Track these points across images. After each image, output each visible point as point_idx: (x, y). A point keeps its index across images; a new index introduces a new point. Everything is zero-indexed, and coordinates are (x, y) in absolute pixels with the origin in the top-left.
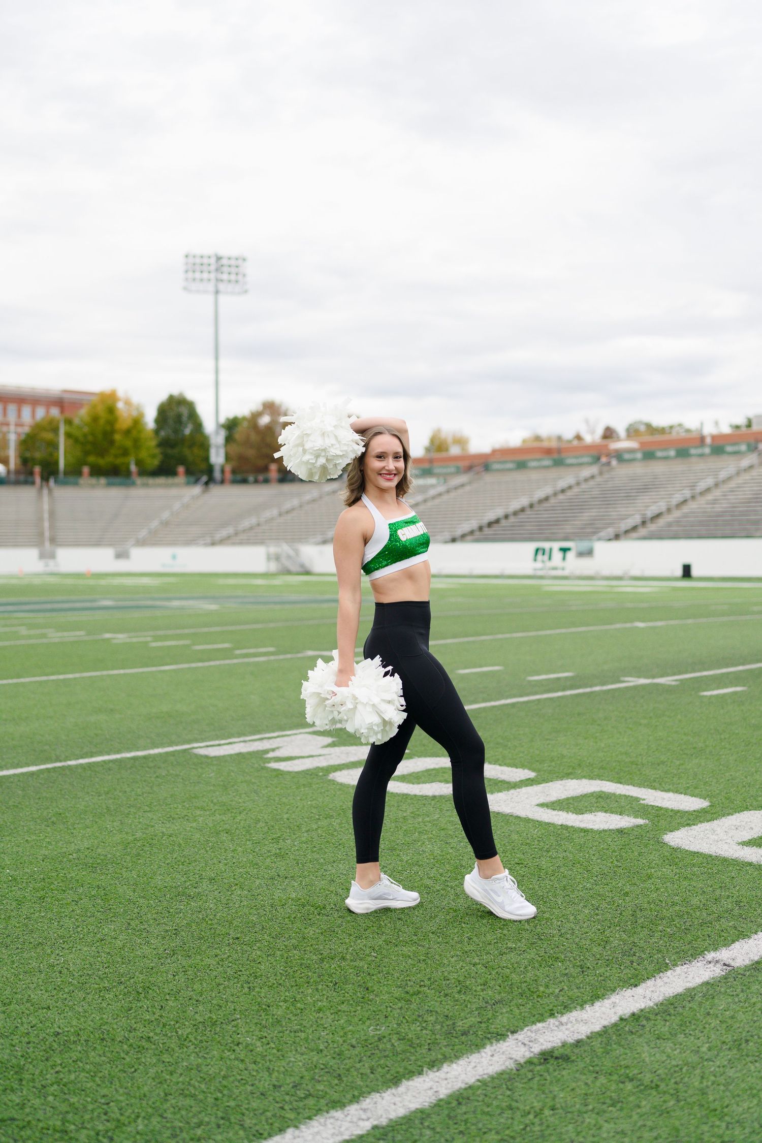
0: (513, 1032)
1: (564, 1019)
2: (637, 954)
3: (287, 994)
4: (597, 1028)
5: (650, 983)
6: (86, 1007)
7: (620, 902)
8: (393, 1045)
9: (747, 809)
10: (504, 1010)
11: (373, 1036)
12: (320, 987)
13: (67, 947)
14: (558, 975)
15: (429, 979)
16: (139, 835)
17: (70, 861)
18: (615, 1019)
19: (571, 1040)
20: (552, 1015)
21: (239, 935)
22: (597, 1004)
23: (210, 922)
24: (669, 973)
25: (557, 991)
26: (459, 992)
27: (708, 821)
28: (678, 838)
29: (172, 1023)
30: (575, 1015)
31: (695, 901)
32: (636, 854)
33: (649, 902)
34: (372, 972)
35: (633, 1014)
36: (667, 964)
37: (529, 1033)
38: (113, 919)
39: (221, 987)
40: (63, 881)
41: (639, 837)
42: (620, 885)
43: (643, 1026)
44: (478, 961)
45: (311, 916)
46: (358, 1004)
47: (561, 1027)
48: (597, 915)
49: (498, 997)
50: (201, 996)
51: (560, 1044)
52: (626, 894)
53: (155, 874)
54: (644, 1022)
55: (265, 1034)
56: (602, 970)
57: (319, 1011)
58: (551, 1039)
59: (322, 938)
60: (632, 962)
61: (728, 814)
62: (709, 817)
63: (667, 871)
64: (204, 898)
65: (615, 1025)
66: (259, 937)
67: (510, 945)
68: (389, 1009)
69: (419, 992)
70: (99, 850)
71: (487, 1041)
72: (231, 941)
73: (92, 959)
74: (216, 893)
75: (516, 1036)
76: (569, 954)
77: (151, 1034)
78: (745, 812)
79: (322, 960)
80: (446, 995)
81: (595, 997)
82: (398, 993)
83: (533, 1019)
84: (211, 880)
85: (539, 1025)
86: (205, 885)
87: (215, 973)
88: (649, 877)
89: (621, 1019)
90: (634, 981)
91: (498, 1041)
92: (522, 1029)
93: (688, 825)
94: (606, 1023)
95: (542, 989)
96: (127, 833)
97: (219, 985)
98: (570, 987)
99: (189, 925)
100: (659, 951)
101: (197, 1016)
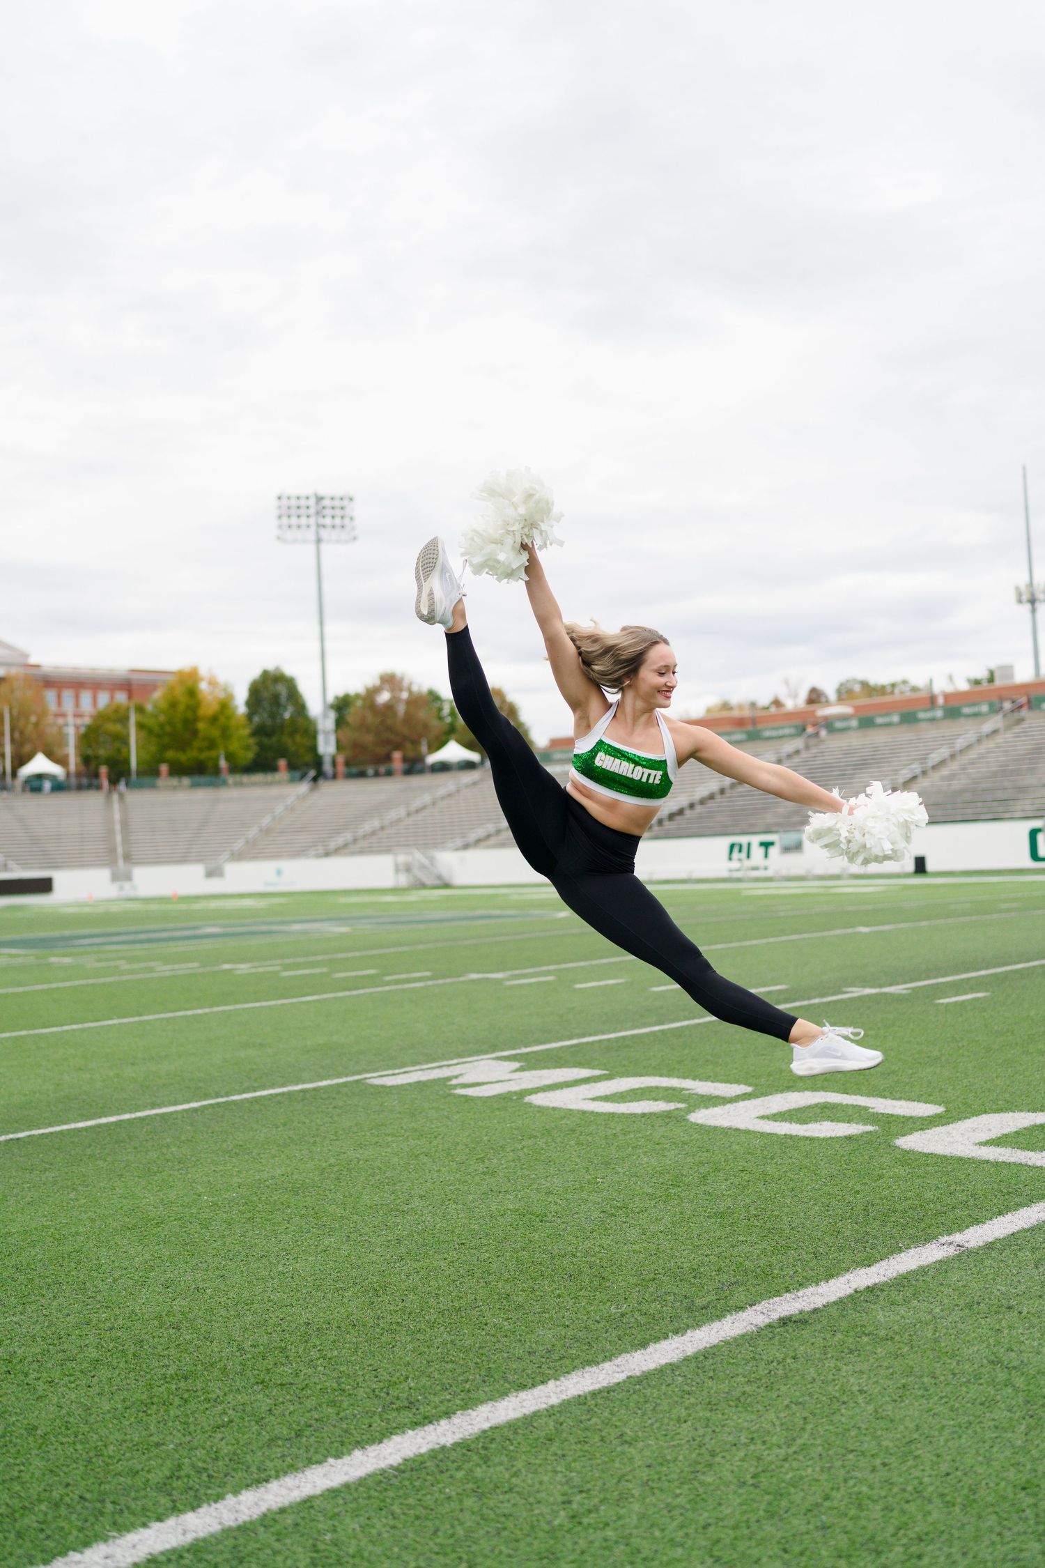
0: (751, 1305)
1: (800, 1293)
2: (870, 1241)
3: (524, 1285)
4: (833, 1299)
5: (883, 1263)
6: (328, 1303)
7: (851, 1199)
8: (636, 1319)
9: (986, 1112)
10: (741, 1289)
11: (615, 1313)
12: (556, 1279)
13: (291, 1258)
14: (791, 1260)
15: (663, 1268)
16: (332, 1161)
17: (268, 1187)
18: (850, 1291)
19: (808, 1309)
20: (788, 1291)
21: (464, 1241)
22: (832, 1281)
23: (431, 1232)
24: (903, 1255)
25: (792, 1273)
26: (695, 1277)
27: (943, 1125)
28: (908, 1142)
29: (418, 1311)
30: (810, 1290)
31: (929, 1195)
32: (866, 1157)
33: (881, 1198)
34: (605, 1265)
35: (868, 1287)
36: (901, 1248)
37: (767, 1305)
38: (331, 1233)
39: (458, 1283)
40: (267, 1204)
41: (870, 1142)
42: (850, 1185)
43: (878, 1296)
44: (710, 1253)
45: (534, 1224)
46: (596, 1290)
47: (798, 1300)
48: (828, 1211)
49: (733, 1280)
50: (439, 1290)
51: (797, 1312)
52: (857, 1192)
53: (361, 1194)
54: (879, 1293)
55: (510, 1316)
56: (836, 1255)
57: (559, 1296)
58: (789, 1309)
59: (548, 1240)
60: (865, 1248)
61: (965, 1118)
62: (944, 1121)
63: (900, 1171)
64: (420, 1213)
65: (850, 1296)
66: (484, 1242)
67: (740, 1239)
68: (627, 1293)
69: (654, 1279)
70: (295, 1176)
71: (727, 1313)
72: (457, 1246)
73: (320, 1267)
74: (430, 1207)
75: (754, 1308)
76: (801, 1244)
77: (400, 1321)
78: (984, 1115)
79: (553, 1258)
80: (681, 1280)
81: (829, 1276)
82: (634, 1280)
83: (769, 1295)
84: (421, 1197)
85: (777, 1299)
86: (416, 1202)
87: (448, 1273)
88: (881, 1177)
89: (856, 1291)
90: (868, 1262)
91: (737, 1312)
92: (760, 1303)
93: (922, 1129)
94: (841, 1295)
95: (776, 1272)
96: (320, 1160)
97: (454, 1281)
98: (804, 1270)
99: (410, 1235)
100: (892, 1238)
101: (441, 1305)
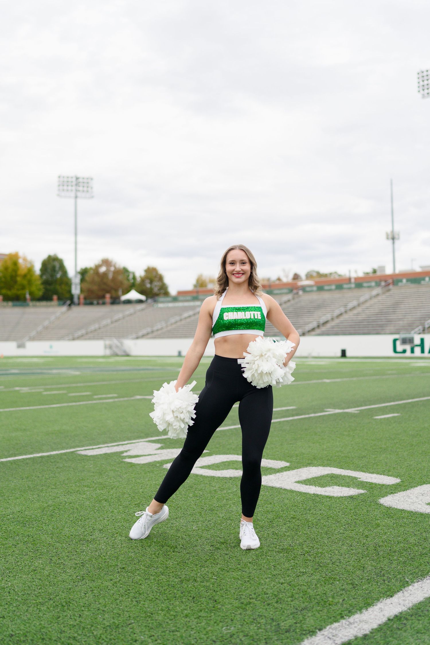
0: (320, 630)
1: (351, 619)
2: (386, 575)
3: (163, 605)
4: (375, 626)
5: (400, 594)
6: (29, 616)
7: (365, 541)
8: (241, 640)
9: (424, 483)
10: (310, 615)
11: (226, 634)
12: (184, 600)
13: (12, 575)
14: (338, 589)
15: (255, 594)
16: (50, 503)
17: (8, 520)
18: (384, 620)
19: (360, 635)
20: (342, 617)
21: (124, 566)
22: (370, 609)
23: (103, 558)
24: (410, 587)
25: (341, 600)
26: (277, 602)
27: (404, 491)
28: (388, 501)
29: (89, 627)
30: (357, 617)
31: (412, 540)
32: (365, 511)
33: (382, 541)
34: (216, 589)
35: (396, 616)
36: (408, 581)
37: (331, 630)
38: (40, 556)
39: (118, 601)
40: (5, 532)
41: (364, 501)
42: (361, 530)
43: (405, 624)
44: (284, 581)
45: (169, 553)
46: (211, 611)
47: (351, 626)
48: (352, 550)
49: (303, 606)
50: (105, 607)
51: (353, 638)
52: (367, 536)
53: (64, 527)
54: (405, 622)
55: (153, 634)
56: (367, 586)
57: (186, 616)
58: (347, 634)
59: (178, 567)
60: (384, 580)
61: (415, 487)
62: (403, 488)
63: (387, 521)
64: (98, 542)
65: (386, 624)
66: (137, 566)
67: (302, 570)
68: (233, 615)
69: (250, 603)
70: (27, 513)
71: (304, 636)
72: (119, 570)
73: (29, 584)
74: (105, 538)
75: (322, 632)
76: (341, 576)
77: (76, 635)
78: (424, 485)
79: (182, 582)
80: (269, 605)
81: (368, 604)
82: (237, 603)
83: (330, 620)
84: (100, 530)
85: (336, 625)
86: (97, 534)
87: (112, 592)
88: (378, 525)
89: (389, 620)
90: (390, 593)
91: (311, 636)
92: (325, 628)
93: (392, 493)
94: (380, 622)
95: (330, 599)
96: (43, 502)
97: (116, 600)
98: (348, 597)
99: (90, 560)
100: (400, 573)
101: (105, 622)
